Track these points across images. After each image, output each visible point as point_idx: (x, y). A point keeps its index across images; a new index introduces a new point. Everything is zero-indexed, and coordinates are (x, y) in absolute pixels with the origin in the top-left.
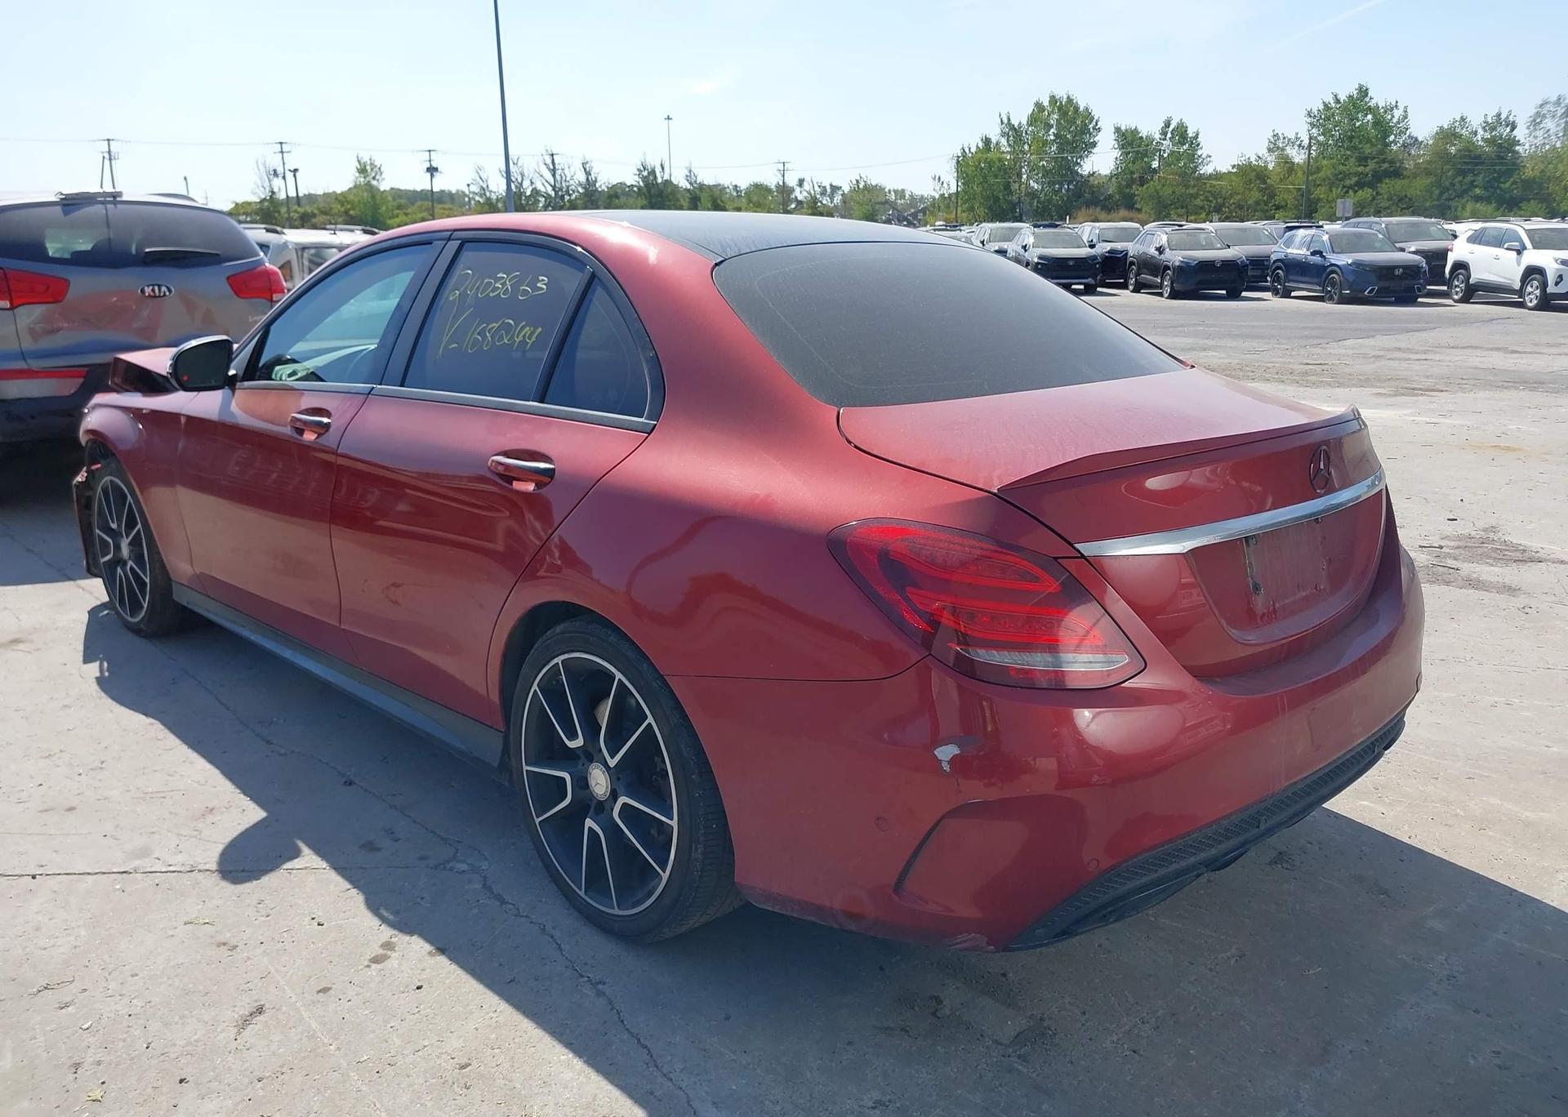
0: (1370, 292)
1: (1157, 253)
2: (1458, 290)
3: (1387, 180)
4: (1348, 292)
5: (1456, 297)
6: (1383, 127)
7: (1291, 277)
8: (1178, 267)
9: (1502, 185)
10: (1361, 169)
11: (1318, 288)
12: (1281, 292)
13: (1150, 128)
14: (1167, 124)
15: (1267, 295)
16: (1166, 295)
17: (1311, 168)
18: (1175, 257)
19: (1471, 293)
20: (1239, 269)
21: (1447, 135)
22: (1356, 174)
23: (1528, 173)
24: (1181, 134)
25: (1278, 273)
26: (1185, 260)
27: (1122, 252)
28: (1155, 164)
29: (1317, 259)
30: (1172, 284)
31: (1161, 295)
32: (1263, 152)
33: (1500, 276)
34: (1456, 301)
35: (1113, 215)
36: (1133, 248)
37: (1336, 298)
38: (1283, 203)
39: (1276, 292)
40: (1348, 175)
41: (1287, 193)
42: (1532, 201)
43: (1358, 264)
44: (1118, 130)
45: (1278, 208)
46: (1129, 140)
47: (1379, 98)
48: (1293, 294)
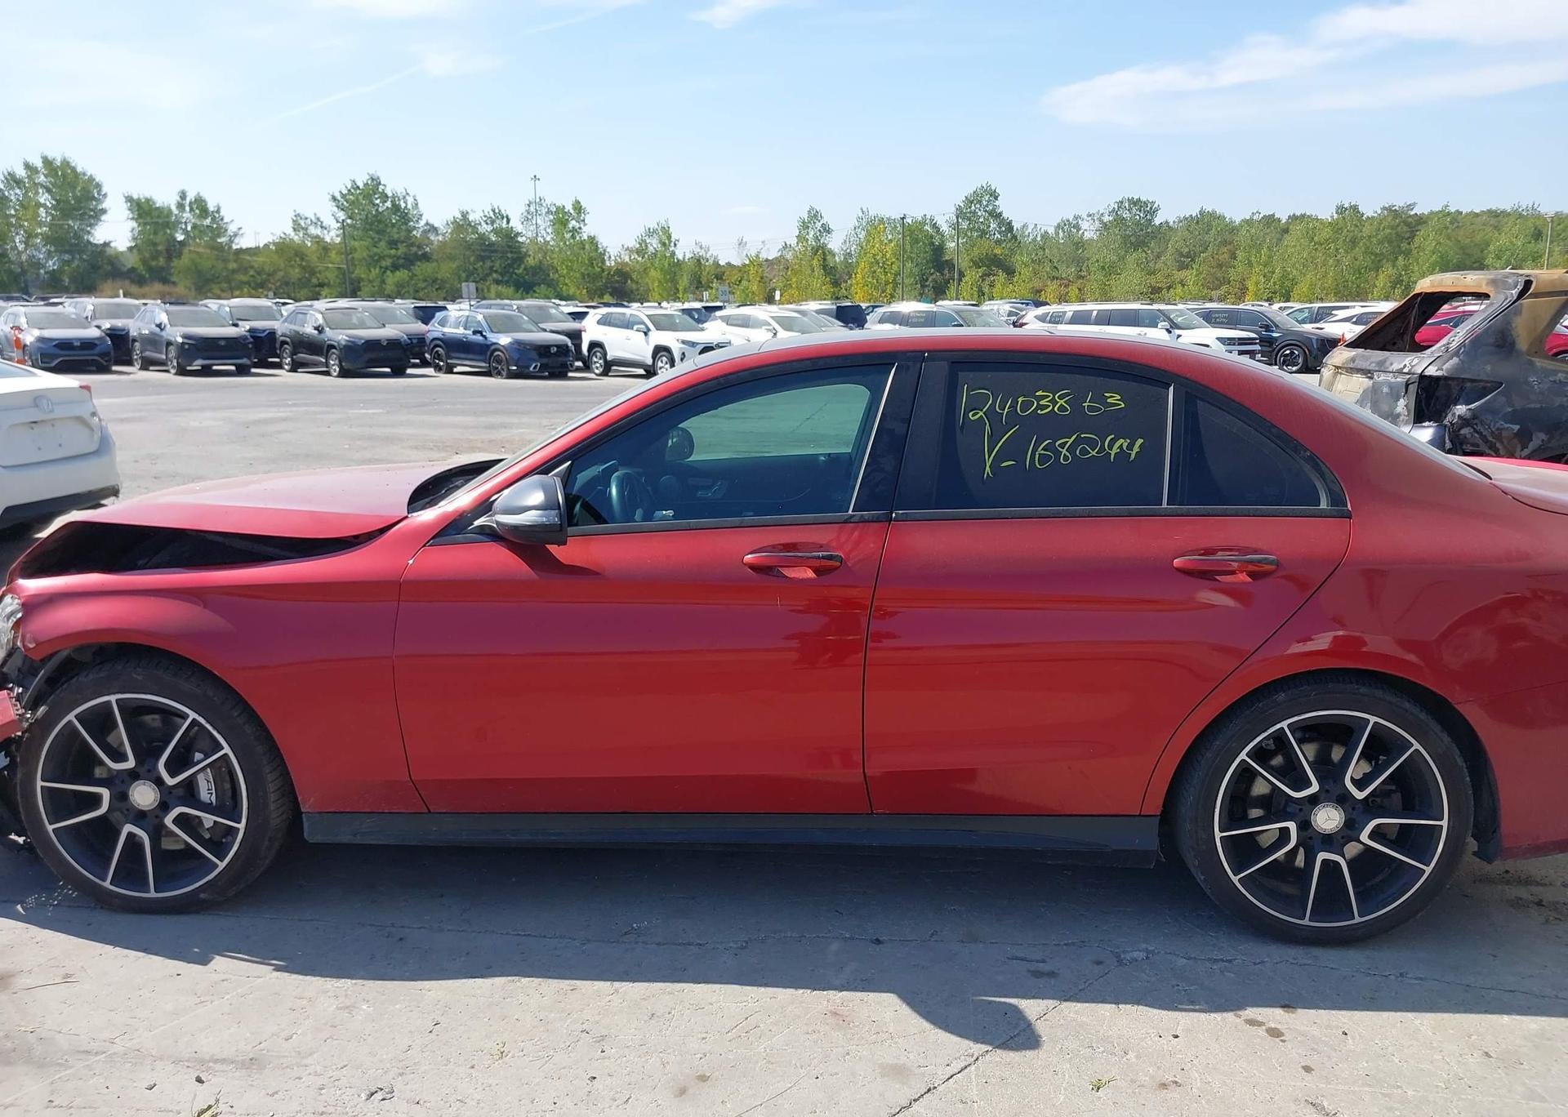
0: (534, 368)
1: (316, 332)
2: (598, 365)
3: (419, 263)
4: (515, 368)
5: (597, 371)
6: (402, 215)
7: (453, 355)
8: (345, 346)
9: (516, 271)
10: (393, 252)
11: (484, 365)
12: (444, 368)
13: (165, 198)
14: (183, 195)
15: (430, 371)
16: (335, 374)
17: (346, 250)
18: (340, 337)
19: (608, 368)
20: (403, 348)
21: (462, 225)
22: (390, 256)
23: (531, 261)
24: (200, 205)
25: (437, 352)
26: (351, 339)
27: (264, 331)
28: (180, 237)
29: (478, 338)
30: (340, 362)
31: (327, 373)
32: (290, 231)
33: (633, 354)
34: (597, 375)
35: (146, 289)
36: (280, 327)
37: (504, 373)
38: (326, 281)
39: (438, 368)
40: (382, 258)
41: (329, 270)
42: (542, 286)
43: (518, 343)
44: (129, 199)
45: (321, 285)
46: (143, 210)
47: (391, 186)
48: (455, 370)
